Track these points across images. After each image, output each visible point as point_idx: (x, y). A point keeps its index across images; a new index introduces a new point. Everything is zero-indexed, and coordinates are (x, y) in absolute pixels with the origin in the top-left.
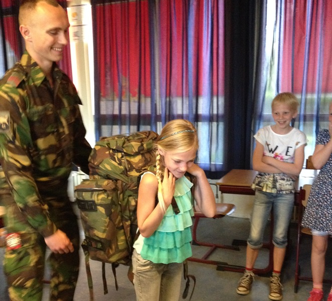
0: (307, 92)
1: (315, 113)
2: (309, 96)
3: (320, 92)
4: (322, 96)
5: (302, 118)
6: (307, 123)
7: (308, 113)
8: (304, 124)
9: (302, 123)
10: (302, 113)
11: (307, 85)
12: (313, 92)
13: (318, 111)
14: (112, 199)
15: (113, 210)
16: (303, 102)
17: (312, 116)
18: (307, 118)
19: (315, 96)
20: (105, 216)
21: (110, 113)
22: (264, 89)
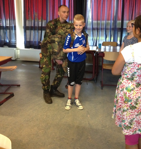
0: (102, 20)
1: (105, 27)
2: (103, 22)
3: (106, 20)
4: (107, 22)
5: (100, 29)
6: (102, 31)
7: (102, 27)
8: (101, 31)
9: (100, 31)
10: (100, 27)
11: (102, 18)
12: (104, 20)
13: (106, 27)
14: (60, 40)
15: (60, 44)
16: (101, 24)
17: (104, 28)
18: (102, 29)
19: (105, 22)
20: (57, 45)
21: (30, 25)
22: (87, 19)
